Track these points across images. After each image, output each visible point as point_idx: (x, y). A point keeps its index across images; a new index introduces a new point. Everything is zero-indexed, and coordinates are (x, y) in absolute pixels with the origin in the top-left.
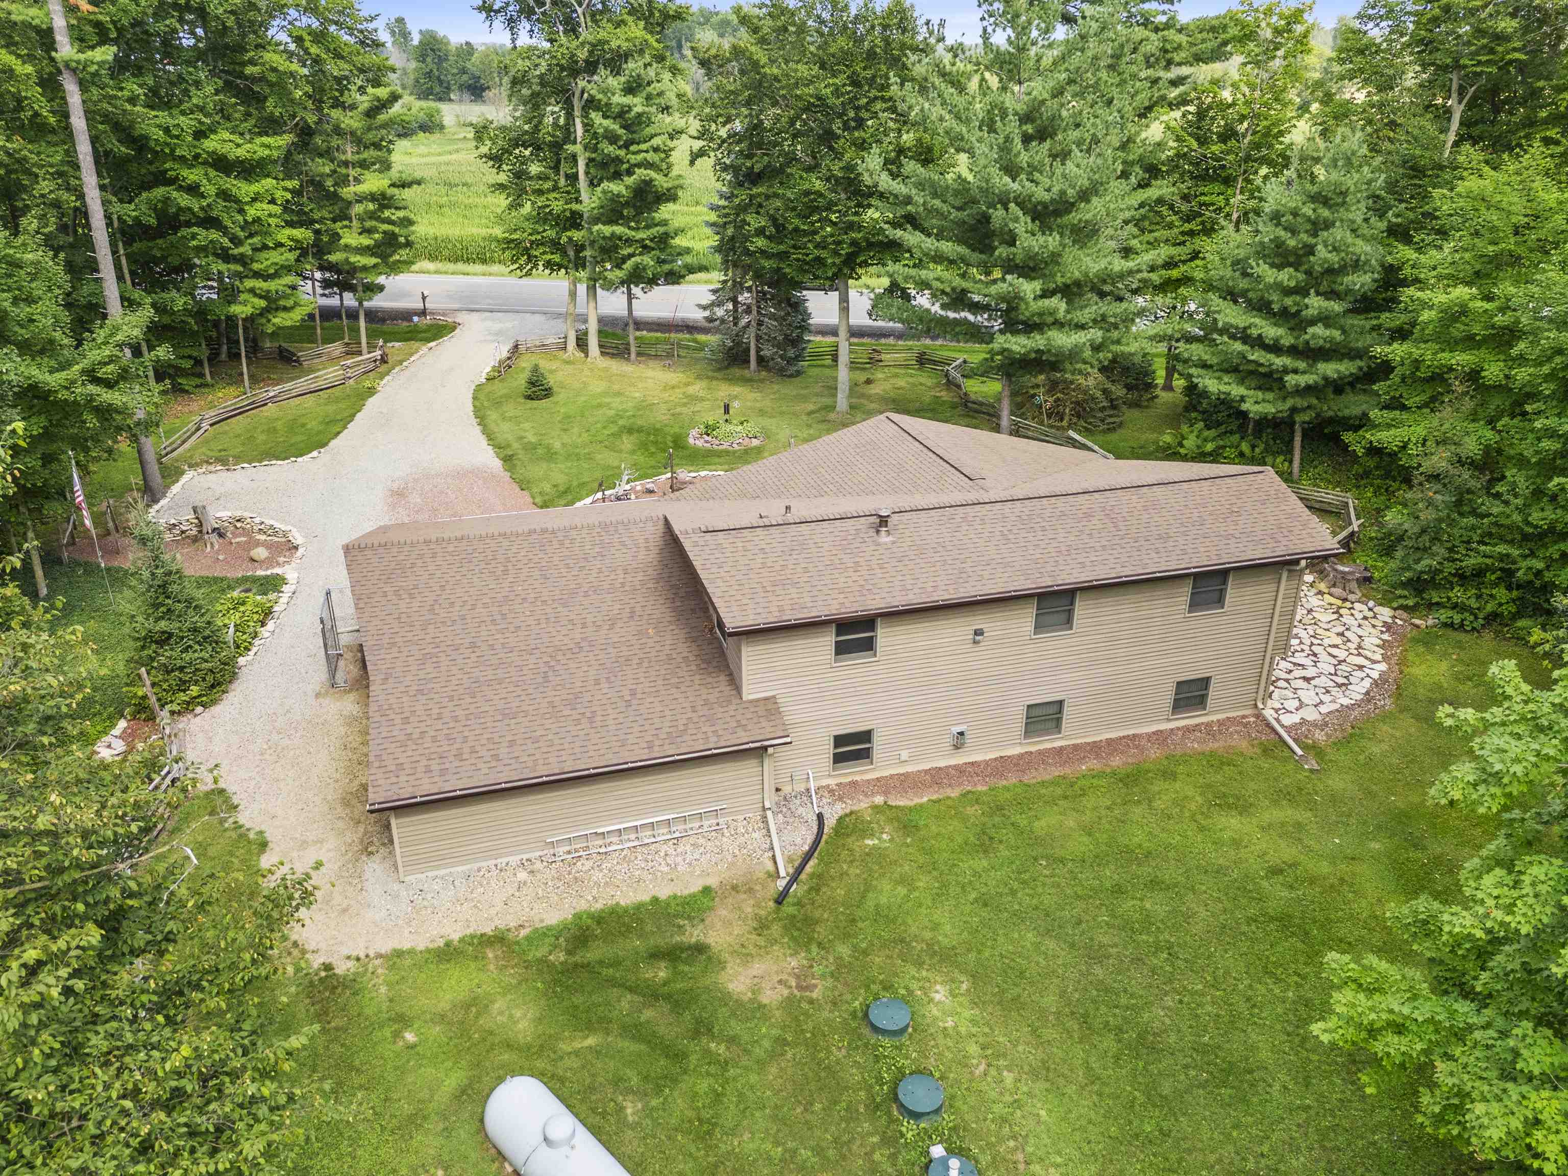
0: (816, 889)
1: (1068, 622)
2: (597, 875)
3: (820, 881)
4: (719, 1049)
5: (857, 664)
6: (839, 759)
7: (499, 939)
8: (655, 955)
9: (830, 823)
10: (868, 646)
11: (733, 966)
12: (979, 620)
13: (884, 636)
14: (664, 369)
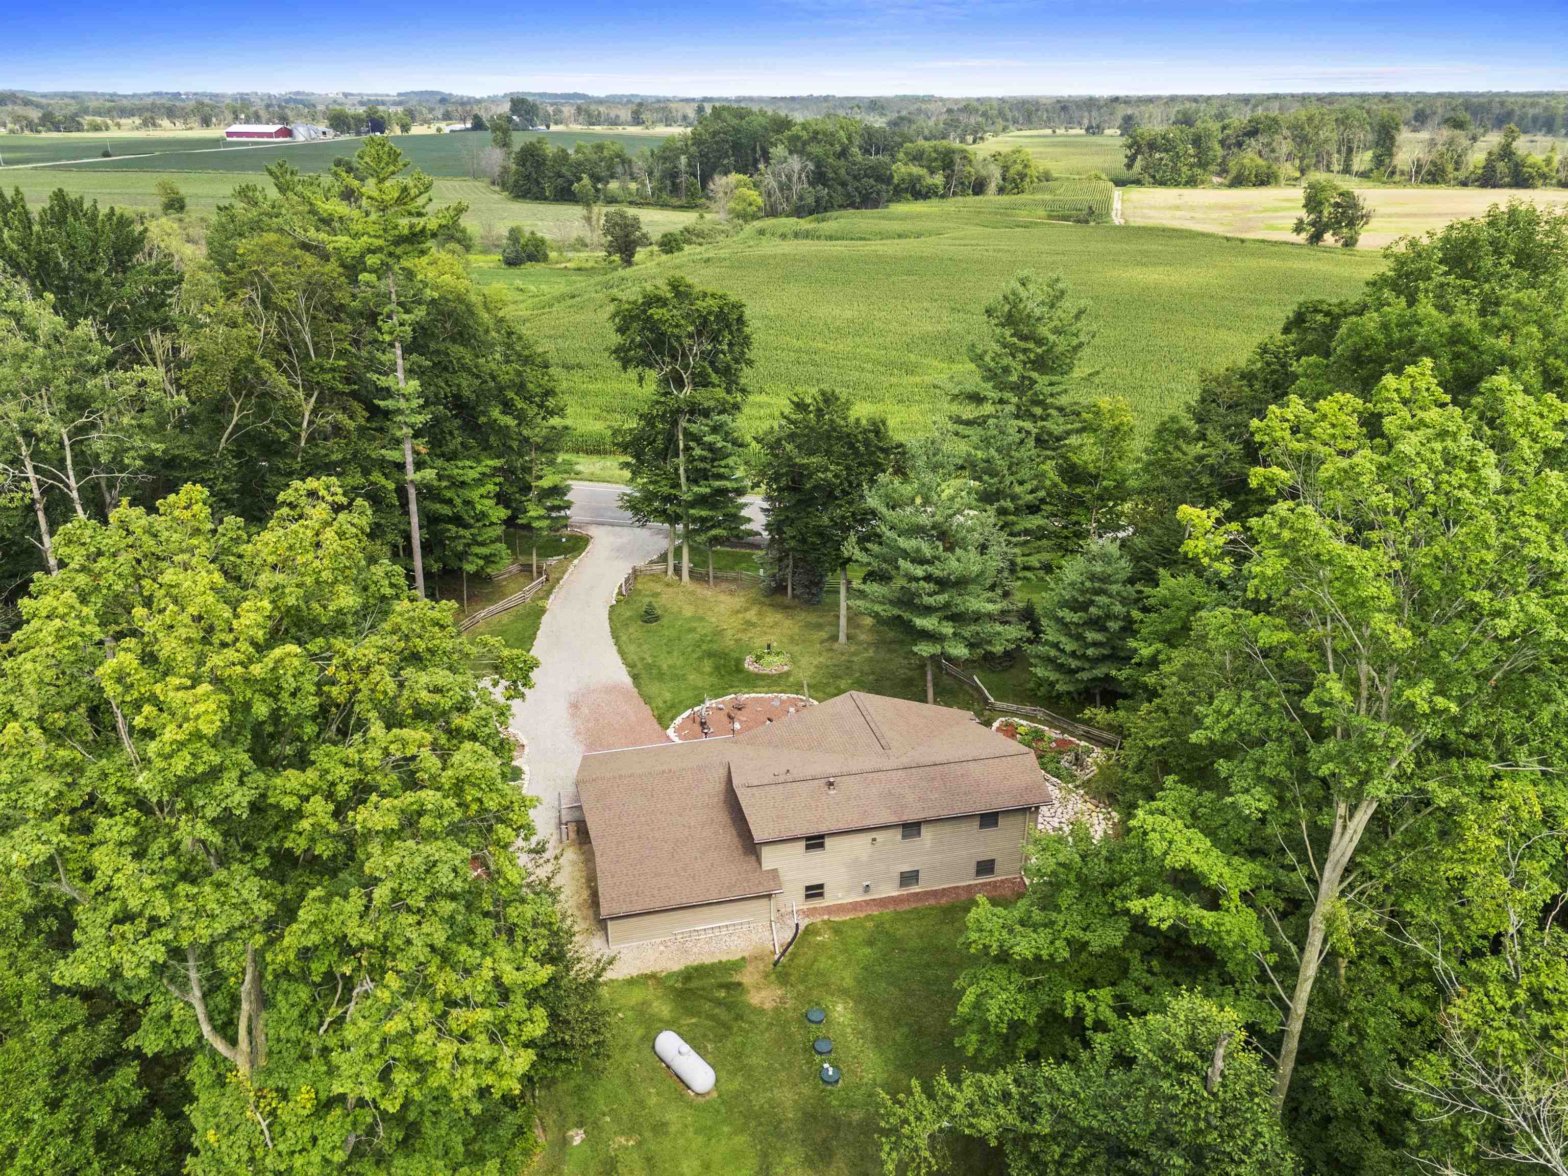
0: (791, 960)
1: (919, 834)
2: (695, 950)
3: (794, 955)
4: (746, 1026)
5: (816, 854)
6: (808, 897)
7: (653, 976)
8: (721, 986)
9: (801, 928)
10: (821, 846)
11: (753, 992)
12: (874, 835)
13: (828, 842)
14: (732, 593)
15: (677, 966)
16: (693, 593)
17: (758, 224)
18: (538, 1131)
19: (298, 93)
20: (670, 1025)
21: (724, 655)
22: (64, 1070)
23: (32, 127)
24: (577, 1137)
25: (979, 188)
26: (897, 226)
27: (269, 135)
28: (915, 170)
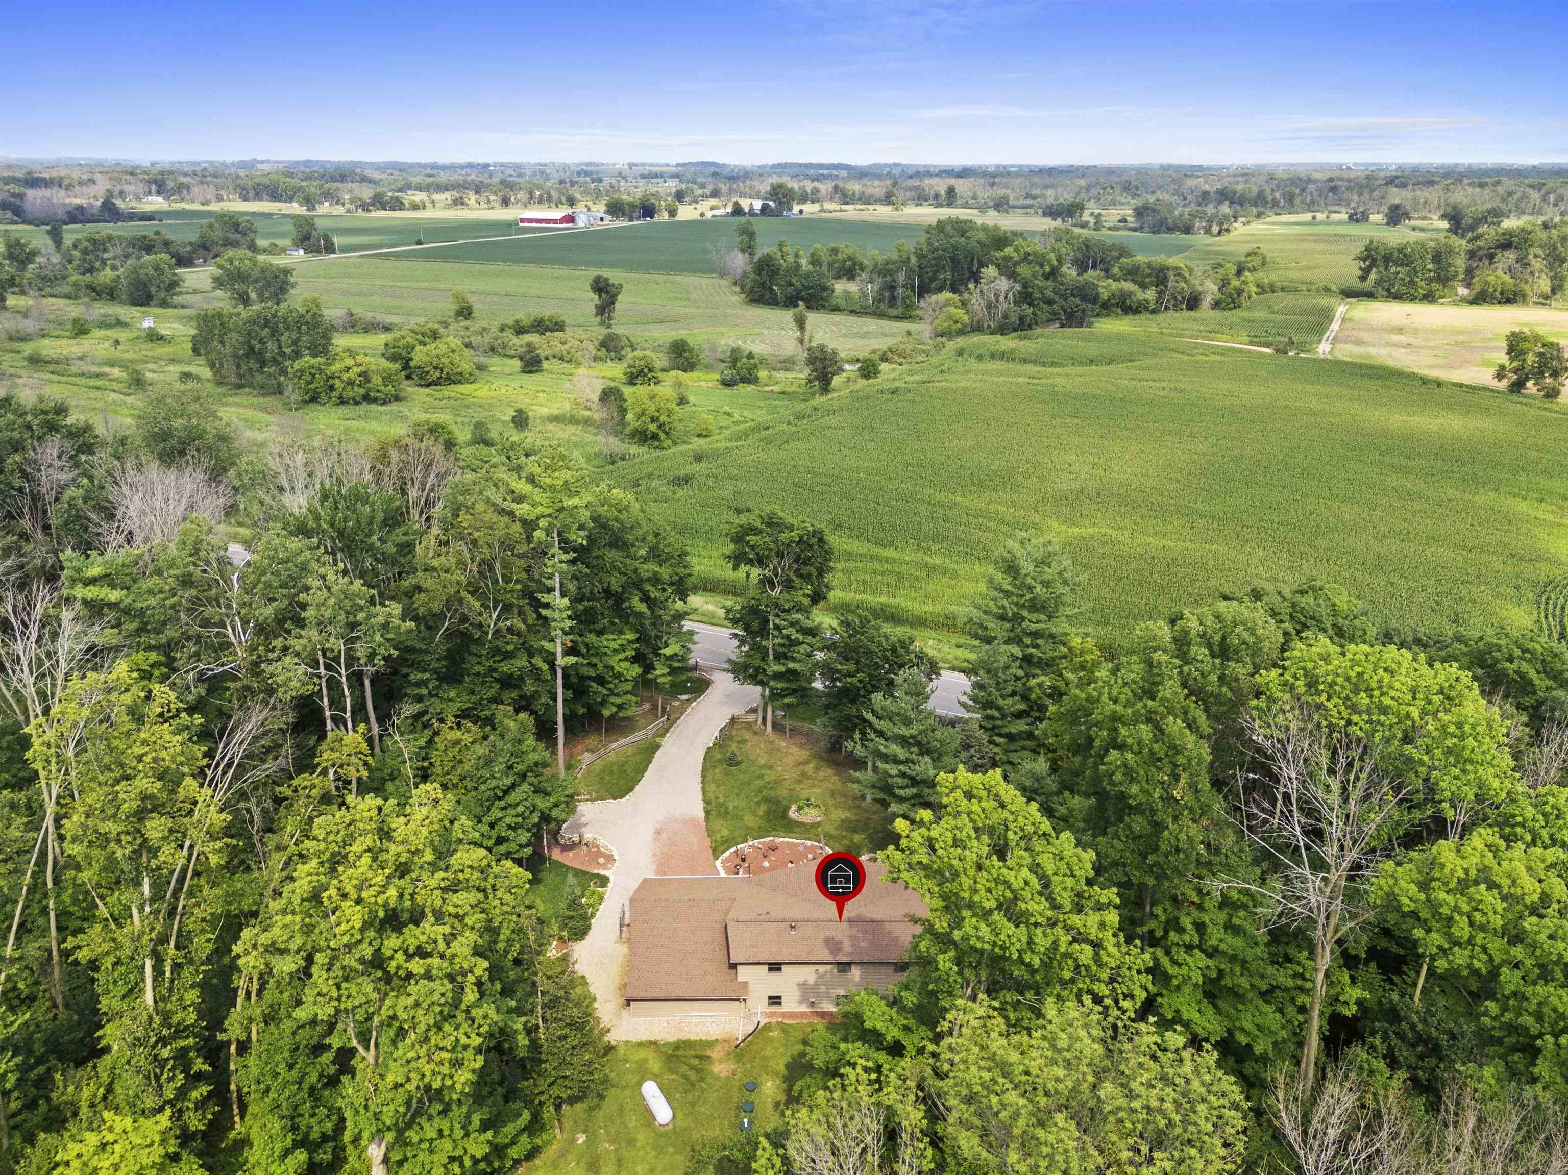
0: (748, 1046)
1: (850, 970)
3: (751, 1043)
4: (705, 1086)
5: (775, 975)
6: (770, 1003)
9: (761, 1025)
10: (779, 969)
11: (716, 1064)
12: (817, 967)
13: (786, 968)
14: (801, 746)
15: (672, 1039)
16: (772, 743)
17: (961, 341)
18: (557, 1131)
19: (589, 164)
20: (655, 1077)
21: (777, 802)
22: (297, 1049)
23: (365, 207)
24: (581, 1139)
25: (1193, 303)
26: (1092, 350)
27: (555, 221)
28: (1128, 286)
